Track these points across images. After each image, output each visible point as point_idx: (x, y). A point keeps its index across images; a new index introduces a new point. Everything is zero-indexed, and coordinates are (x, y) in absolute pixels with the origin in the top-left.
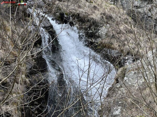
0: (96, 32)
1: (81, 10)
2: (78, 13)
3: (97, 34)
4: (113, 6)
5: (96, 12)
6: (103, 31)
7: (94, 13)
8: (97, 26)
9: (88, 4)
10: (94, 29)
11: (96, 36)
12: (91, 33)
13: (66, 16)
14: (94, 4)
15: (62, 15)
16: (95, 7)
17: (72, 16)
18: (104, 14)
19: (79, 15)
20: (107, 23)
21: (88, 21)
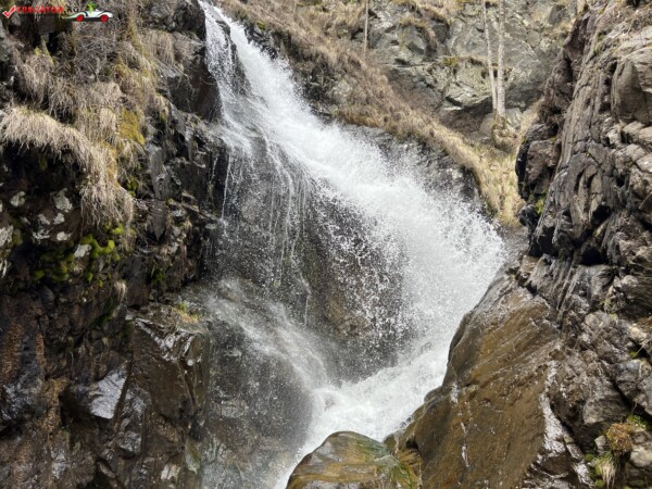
0: (327, 88)
2: (288, 32)
3: (329, 93)
6: (342, 88)
8: (330, 75)
10: (325, 80)
11: (327, 98)
12: (316, 88)
13: (260, 31)
17: (273, 34)
19: (290, 37)
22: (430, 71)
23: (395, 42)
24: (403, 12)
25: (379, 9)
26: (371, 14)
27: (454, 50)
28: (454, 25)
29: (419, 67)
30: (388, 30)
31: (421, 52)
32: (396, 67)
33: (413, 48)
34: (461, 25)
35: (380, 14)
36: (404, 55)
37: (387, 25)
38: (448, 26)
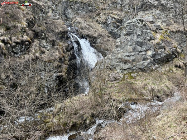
1: (90, 33)
3: (96, 42)
4: (103, 30)
5: (96, 33)
7: (95, 33)
8: (96, 39)
9: (93, 29)
14: (95, 30)
15: (83, 35)
16: (96, 31)
17: (86, 36)
18: (99, 34)
19: (89, 35)
20: (100, 37)
21: (93, 37)
22: (117, 31)
23: (111, 26)
24: (113, 19)
25: (109, 19)
26: (107, 19)
27: (123, 25)
28: (123, 20)
29: (115, 30)
30: (110, 23)
31: (116, 27)
32: (111, 31)
33: (114, 27)
34: (125, 19)
35: (109, 20)
36: (112, 29)
37: (110, 22)
38: (122, 21)
